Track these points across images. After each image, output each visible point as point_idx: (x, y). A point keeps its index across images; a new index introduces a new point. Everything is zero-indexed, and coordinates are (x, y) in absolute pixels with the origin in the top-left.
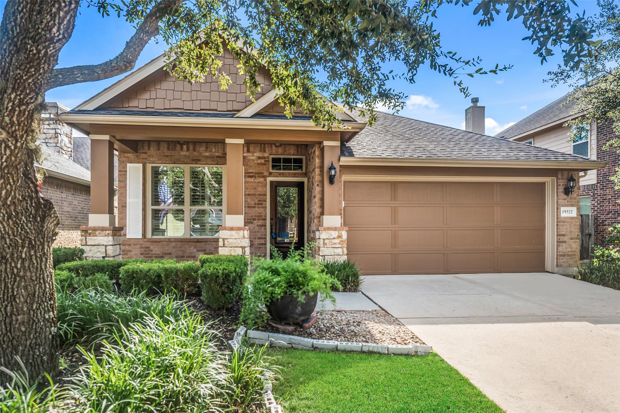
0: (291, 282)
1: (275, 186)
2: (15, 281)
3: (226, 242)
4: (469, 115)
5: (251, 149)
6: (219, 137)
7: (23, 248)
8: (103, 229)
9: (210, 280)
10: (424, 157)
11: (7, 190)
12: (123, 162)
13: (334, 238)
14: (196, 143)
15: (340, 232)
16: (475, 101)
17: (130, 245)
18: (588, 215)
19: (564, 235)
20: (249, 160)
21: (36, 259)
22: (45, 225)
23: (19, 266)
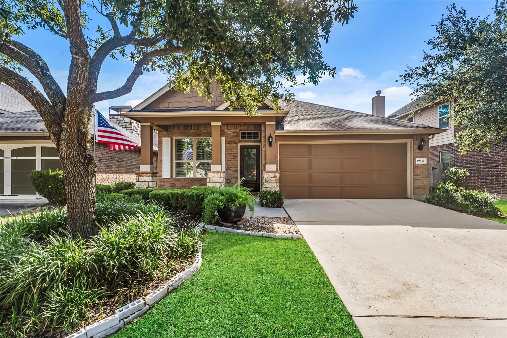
0: (229, 199)
1: (242, 148)
2: (75, 193)
3: (211, 180)
4: (374, 102)
5: (229, 127)
6: (208, 122)
7: (78, 178)
8: (147, 173)
9: (190, 199)
10: (326, 129)
11: (70, 151)
12: (161, 137)
13: (272, 178)
14: (199, 125)
15: (275, 174)
16: (378, 92)
17: (164, 182)
18: (449, 163)
19: (418, 175)
20: (228, 134)
21: (84, 183)
22: (89, 167)
23: (76, 186)
